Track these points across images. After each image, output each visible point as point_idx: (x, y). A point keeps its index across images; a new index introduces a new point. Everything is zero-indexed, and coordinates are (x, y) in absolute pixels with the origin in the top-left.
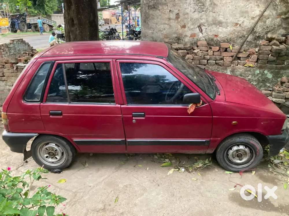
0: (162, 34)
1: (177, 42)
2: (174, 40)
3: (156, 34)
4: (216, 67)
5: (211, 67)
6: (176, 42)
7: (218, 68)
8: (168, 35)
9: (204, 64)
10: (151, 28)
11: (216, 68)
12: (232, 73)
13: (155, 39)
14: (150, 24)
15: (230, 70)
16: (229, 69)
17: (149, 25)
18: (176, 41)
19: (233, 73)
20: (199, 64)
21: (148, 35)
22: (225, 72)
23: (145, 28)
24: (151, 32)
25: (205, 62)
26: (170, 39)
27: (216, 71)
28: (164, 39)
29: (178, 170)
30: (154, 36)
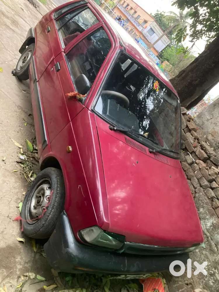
0: (214, 128)
1: (216, 148)
2: (215, 143)
3: (210, 123)
4: (206, 199)
5: (201, 194)
6: (214, 148)
7: (206, 204)
8: (217, 134)
9: (201, 183)
10: (212, 115)
11: (206, 201)
12: (212, 227)
13: (204, 127)
14: (216, 110)
15: (215, 222)
16: (215, 220)
17: (214, 110)
18: (215, 146)
19: (212, 229)
20: (198, 179)
21: (202, 118)
22: (207, 217)
23: (208, 111)
24: (208, 117)
25: (204, 183)
26: (213, 139)
27: (202, 204)
28: (210, 133)
29: (22, 153)
30: (206, 123)
